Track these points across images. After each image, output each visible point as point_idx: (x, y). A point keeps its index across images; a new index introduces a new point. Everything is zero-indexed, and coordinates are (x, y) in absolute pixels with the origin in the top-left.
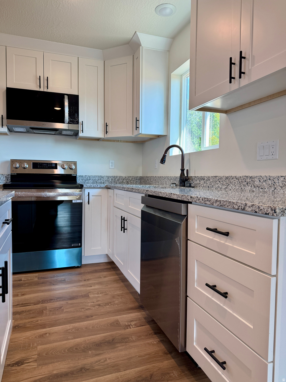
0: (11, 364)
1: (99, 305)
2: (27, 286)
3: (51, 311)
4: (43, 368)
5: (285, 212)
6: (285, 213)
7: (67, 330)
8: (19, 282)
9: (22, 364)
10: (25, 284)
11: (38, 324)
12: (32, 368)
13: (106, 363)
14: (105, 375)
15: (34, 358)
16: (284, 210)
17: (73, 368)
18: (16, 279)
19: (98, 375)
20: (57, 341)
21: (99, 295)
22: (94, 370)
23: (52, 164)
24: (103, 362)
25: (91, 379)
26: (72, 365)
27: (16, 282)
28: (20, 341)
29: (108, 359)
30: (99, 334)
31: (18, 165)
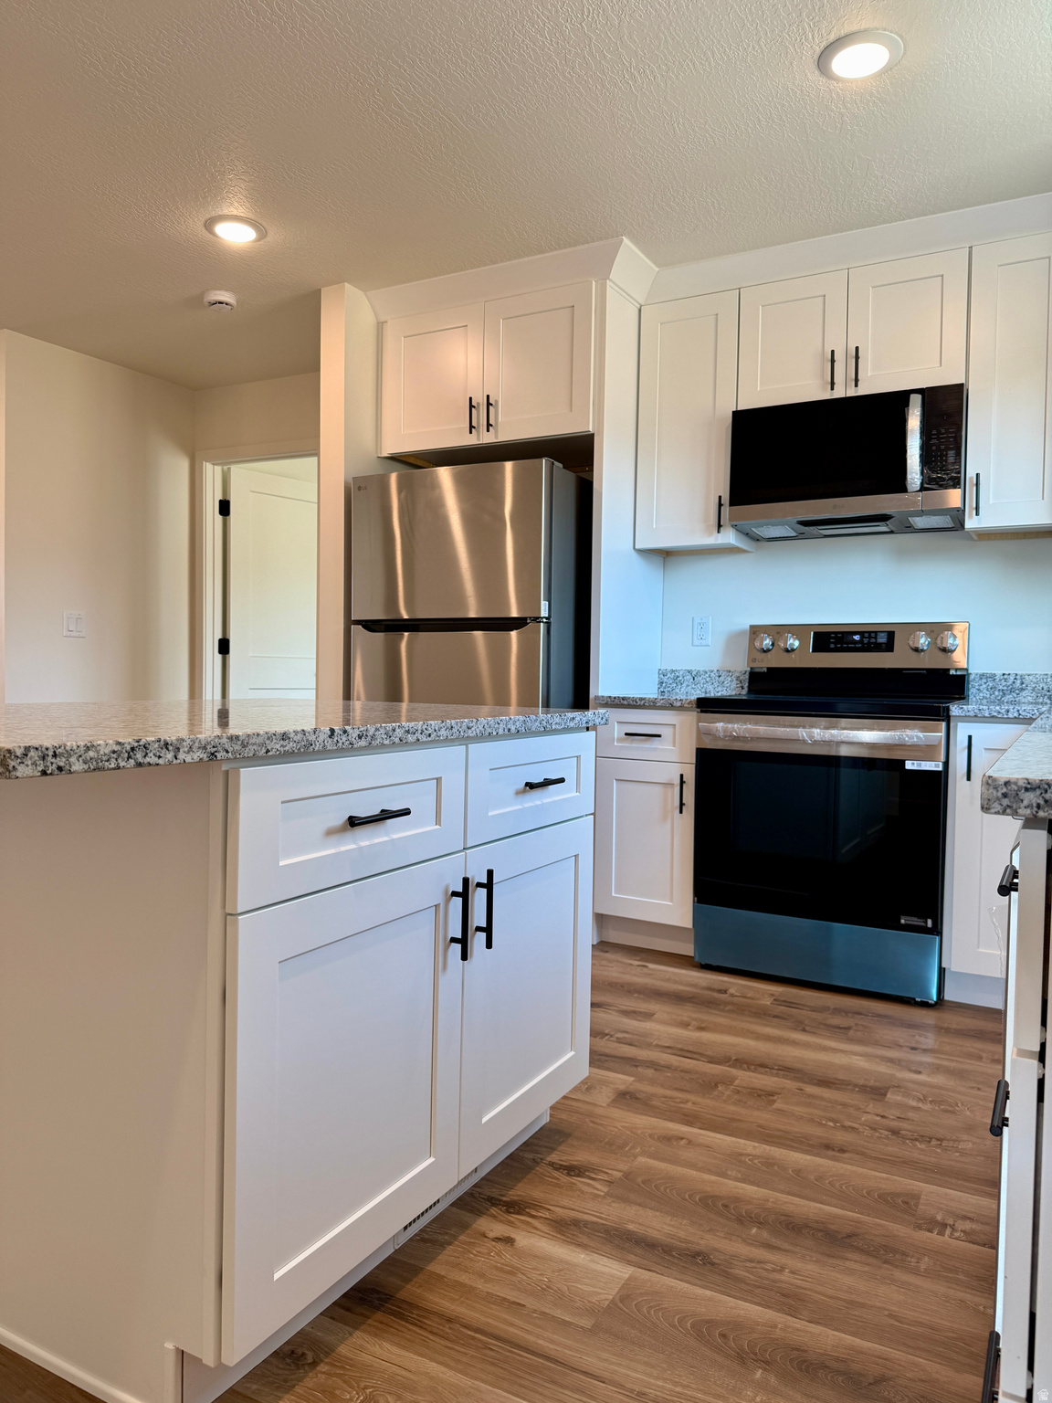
0: (557, 1164)
1: (895, 1132)
2: (729, 1011)
3: (738, 1092)
4: (614, 1205)
5: (1022, 801)
6: (1022, 805)
7: (742, 1155)
8: (716, 995)
9: (578, 1176)
10: (727, 1003)
11: (681, 1108)
12: (591, 1193)
13: (776, 1276)
14: (746, 1301)
15: (612, 1175)
16: (1019, 790)
17: (680, 1242)
18: (716, 987)
19: (728, 1291)
20: (693, 1166)
21: (920, 1105)
22: (727, 1275)
23: (876, 635)
24: (766, 1270)
25: (701, 1287)
26: (682, 1234)
27: (710, 993)
28: (612, 1129)
29: (787, 1270)
30: (821, 1203)
31: (767, 642)
